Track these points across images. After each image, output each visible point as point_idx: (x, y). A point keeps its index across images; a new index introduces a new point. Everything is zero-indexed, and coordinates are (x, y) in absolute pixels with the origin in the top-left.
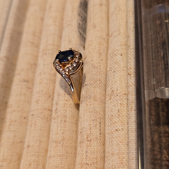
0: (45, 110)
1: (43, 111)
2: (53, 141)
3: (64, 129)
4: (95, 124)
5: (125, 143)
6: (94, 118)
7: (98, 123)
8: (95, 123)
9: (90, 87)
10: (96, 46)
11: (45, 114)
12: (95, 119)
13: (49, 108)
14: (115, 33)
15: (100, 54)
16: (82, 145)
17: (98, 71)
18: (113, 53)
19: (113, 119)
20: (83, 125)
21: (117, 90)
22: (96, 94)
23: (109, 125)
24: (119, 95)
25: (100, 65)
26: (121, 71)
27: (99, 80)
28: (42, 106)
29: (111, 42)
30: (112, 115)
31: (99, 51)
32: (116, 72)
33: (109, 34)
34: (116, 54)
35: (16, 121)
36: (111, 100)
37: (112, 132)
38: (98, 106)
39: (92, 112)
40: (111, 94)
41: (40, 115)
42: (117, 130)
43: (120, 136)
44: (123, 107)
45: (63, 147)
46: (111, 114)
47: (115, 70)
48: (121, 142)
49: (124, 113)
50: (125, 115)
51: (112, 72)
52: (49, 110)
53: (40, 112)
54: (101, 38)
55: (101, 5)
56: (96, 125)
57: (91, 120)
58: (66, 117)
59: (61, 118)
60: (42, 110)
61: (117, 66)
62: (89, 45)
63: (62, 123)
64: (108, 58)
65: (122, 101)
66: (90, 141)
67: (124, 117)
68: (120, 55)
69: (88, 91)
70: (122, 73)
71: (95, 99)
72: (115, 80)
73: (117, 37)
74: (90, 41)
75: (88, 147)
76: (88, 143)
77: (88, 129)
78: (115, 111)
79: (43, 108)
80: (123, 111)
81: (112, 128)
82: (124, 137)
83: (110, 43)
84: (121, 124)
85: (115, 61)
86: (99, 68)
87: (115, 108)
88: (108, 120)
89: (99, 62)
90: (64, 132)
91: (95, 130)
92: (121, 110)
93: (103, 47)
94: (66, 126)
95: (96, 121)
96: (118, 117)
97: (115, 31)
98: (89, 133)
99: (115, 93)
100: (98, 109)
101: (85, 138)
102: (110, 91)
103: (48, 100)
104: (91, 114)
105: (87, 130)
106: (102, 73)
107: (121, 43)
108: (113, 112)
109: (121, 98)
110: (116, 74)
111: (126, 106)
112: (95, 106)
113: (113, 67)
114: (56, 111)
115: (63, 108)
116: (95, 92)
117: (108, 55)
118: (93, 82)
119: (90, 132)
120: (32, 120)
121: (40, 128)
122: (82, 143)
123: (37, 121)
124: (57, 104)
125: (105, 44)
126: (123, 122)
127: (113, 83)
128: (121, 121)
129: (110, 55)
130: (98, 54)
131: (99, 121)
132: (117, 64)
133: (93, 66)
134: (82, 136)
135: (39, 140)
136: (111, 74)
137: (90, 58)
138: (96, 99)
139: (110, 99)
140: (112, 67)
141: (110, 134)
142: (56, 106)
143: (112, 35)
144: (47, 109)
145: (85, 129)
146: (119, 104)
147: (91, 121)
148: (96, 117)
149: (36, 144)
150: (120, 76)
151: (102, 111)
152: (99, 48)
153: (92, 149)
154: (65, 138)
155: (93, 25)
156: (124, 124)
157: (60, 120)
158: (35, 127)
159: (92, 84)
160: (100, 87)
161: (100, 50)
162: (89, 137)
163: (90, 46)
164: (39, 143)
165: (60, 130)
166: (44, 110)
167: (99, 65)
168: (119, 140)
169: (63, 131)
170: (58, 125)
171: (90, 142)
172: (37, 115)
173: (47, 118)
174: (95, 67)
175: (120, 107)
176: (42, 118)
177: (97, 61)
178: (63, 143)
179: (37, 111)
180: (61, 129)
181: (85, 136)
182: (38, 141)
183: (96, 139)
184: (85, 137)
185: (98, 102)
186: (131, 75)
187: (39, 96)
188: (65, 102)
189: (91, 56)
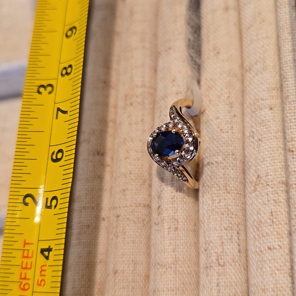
0: (139, 206)
1: (136, 208)
2: (158, 264)
3: (176, 243)
4: (229, 235)
5: (285, 271)
6: (227, 225)
7: (234, 233)
8: (229, 233)
9: (216, 167)
10: (222, 89)
11: (140, 214)
12: (229, 227)
13: (144, 203)
14: (256, 66)
15: (231, 105)
16: (209, 271)
17: (228, 138)
18: (255, 103)
19: (261, 227)
20: (209, 237)
21: (267, 175)
22: (229, 181)
23: (255, 238)
24: (270, 183)
25: (232, 127)
26: (272, 139)
28: (133, 199)
29: (250, 83)
30: (261, 221)
31: (227, 99)
32: (262, 141)
33: (245, 65)
34: (260, 106)
35: (89, 226)
36: (257, 193)
37: (261, 252)
38: (232, 202)
39: (223, 214)
40: (256, 182)
41: (131, 217)
42: (270, 249)
43: (276, 258)
44: (279, 206)
45: (176, 275)
46: (258, 218)
47: (260, 137)
48: (278, 270)
49: (280, 217)
50: (283, 221)
51: (256, 141)
52: (144, 206)
53: (131, 211)
54: (230, 73)
55: (227, 9)
56: (232, 236)
57: (223, 228)
58: (177, 221)
59: (168, 222)
60: (133, 208)
61: (265, 130)
62: (209, 87)
63: (172, 232)
64: (245, 111)
65: (277, 195)
66: (224, 265)
67: (281, 224)
68: (268, 109)
69: (214, 176)
70: (274, 142)
71: (227, 189)
72: (261, 156)
73: (262, 73)
74: (211, 79)
75: (219, 276)
76: (219, 270)
77: (219, 244)
78: (264, 214)
79: (135, 203)
80: (279, 213)
81: (260, 244)
82: (283, 260)
83: (248, 83)
84: (278, 238)
85: (259, 120)
86: (230, 131)
87: (264, 208)
88: (253, 229)
89: (230, 120)
90: (175, 249)
91: (230, 245)
92: (275, 212)
93: (234, 91)
94: (178, 237)
95: (232, 230)
96: (271, 225)
97: (255, 61)
98: (221, 252)
99: (264, 180)
100: (233, 208)
101: (215, 261)
102: (254, 175)
103: (142, 189)
104: (221, 218)
105: (216, 247)
106: (235, 142)
107: (269, 86)
108: (260, 214)
109: (275, 191)
110: (263, 144)
111: (284, 205)
112: (228, 202)
113: (257, 131)
114: (160, 210)
115: (170, 205)
116: (226, 178)
117: (245, 106)
118: (221, 159)
119: (221, 250)
120: (117, 225)
121: (132, 239)
122: (209, 268)
123: (127, 228)
124: (159, 197)
125: (238, 85)
126: (281, 233)
127: (258, 161)
128: (277, 232)
129: (248, 107)
130: (227, 105)
131: (236, 230)
132: (263, 126)
133: (219, 127)
134: (209, 255)
135: (133, 261)
136: (254, 144)
137: (213, 114)
138: (228, 191)
139: (255, 190)
140: (254, 130)
141: (258, 254)
142: (157, 200)
143: (250, 69)
144: (142, 205)
145: (213, 243)
146: (272, 202)
147: (222, 230)
148: (231, 223)
149: (128, 267)
150: (270, 148)
151: (239, 211)
152: (228, 93)
153: (227, 279)
154: (178, 258)
155: (214, 49)
156: (282, 237)
157: (167, 227)
158: (125, 238)
159: (219, 162)
160: (235, 166)
161: (229, 97)
162: (221, 259)
163: (211, 89)
164: (133, 265)
165: (168, 244)
166: (137, 206)
167: (229, 126)
168: (275, 267)
169: (173, 246)
170: (164, 235)
171: (223, 268)
172: (126, 216)
173: (143, 221)
174: (223, 131)
175: (274, 206)
176: (134, 221)
177: (226, 120)
178: (176, 268)
179: (125, 208)
180: (171, 243)
181: (214, 257)
182: (131, 262)
183: (234, 261)
184: (214, 259)
185: (232, 196)
186: (292, 151)
187: (127, 181)
188: (173, 194)
189: (213, 108)
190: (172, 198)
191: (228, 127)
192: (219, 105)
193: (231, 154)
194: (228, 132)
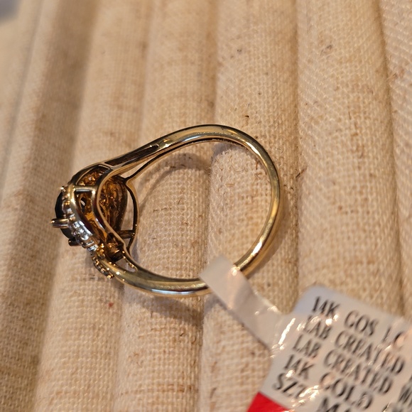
0: (169, 390)
1: (161, 394)
10: (340, 120)
11: (170, 408)
13: (181, 382)
17: (358, 224)
25: (366, 199)
27: (369, 263)
28: (156, 375)
29: (405, 100)
31: (352, 140)
33: (391, 67)
52: (182, 390)
53: (150, 401)
54: (358, 86)
60: (155, 394)
62: (312, 118)
64: (398, 163)
74: (316, 102)
79: (159, 384)
83: (400, 102)
86: (360, 209)
89: (359, 185)
93: (368, 121)
103: (177, 351)
106: (375, 232)
114: (214, 400)
115: (237, 388)
117: (398, 151)
118: (342, 274)
124: (214, 368)
125: (376, 111)
129: (403, 151)
130: (353, 152)
133: (334, 203)
137: (321, 174)
143: (403, 71)
144: (176, 387)
152: (353, 126)
155: (321, 41)
159: (338, 281)
160: (376, 291)
161: (355, 134)
163: (317, 123)
166: (164, 391)
167: (359, 198)
174: (343, 210)
177: (352, 184)
179: (138, 396)
187: (142, 334)
188: (244, 360)
189: (322, 163)
190: (243, 371)
191: (356, 200)
192: (332, 155)
193: (365, 260)
194: (357, 212)
